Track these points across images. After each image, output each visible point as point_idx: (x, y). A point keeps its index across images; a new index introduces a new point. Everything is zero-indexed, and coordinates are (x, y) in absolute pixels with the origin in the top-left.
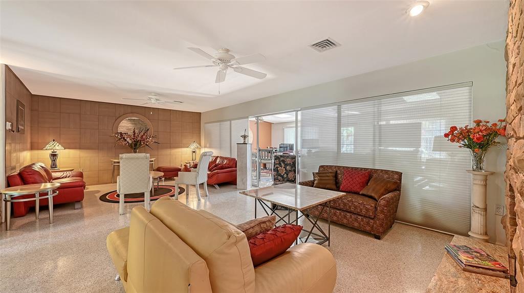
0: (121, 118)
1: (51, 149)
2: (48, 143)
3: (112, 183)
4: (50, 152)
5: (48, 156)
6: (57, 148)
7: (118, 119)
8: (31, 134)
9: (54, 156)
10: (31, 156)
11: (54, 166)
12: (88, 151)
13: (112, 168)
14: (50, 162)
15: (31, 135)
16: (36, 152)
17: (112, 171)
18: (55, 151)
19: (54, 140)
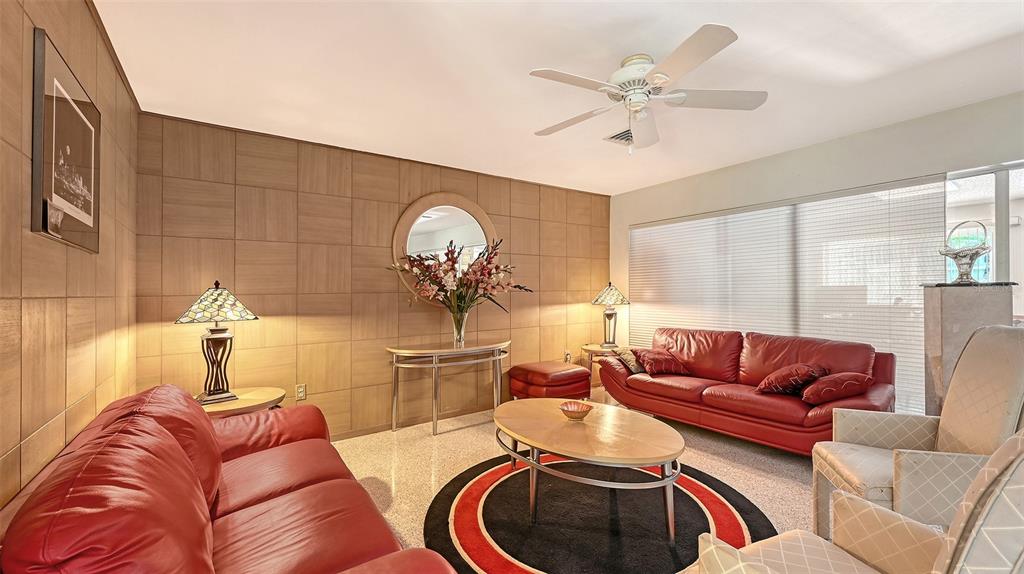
0: (417, 206)
1: (210, 320)
2: (196, 297)
3: (390, 427)
4: (202, 330)
5: (196, 346)
6: (230, 315)
7: (408, 208)
8: (138, 260)
9: (216, 345)
10: (137, 345)
11: (217, 387)
12: (319, 320)
13: (388, 376)
14: (202, 367)
15: (137, 268)
16: (153, 332)
17: (390, 387)
18: (222, 325)
19: (217, 285)
